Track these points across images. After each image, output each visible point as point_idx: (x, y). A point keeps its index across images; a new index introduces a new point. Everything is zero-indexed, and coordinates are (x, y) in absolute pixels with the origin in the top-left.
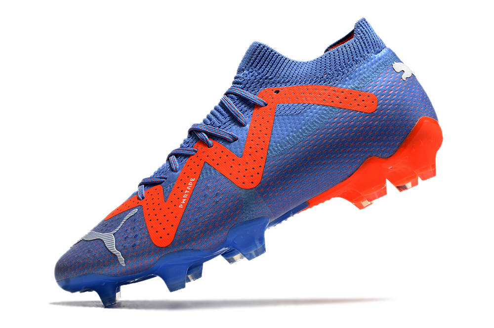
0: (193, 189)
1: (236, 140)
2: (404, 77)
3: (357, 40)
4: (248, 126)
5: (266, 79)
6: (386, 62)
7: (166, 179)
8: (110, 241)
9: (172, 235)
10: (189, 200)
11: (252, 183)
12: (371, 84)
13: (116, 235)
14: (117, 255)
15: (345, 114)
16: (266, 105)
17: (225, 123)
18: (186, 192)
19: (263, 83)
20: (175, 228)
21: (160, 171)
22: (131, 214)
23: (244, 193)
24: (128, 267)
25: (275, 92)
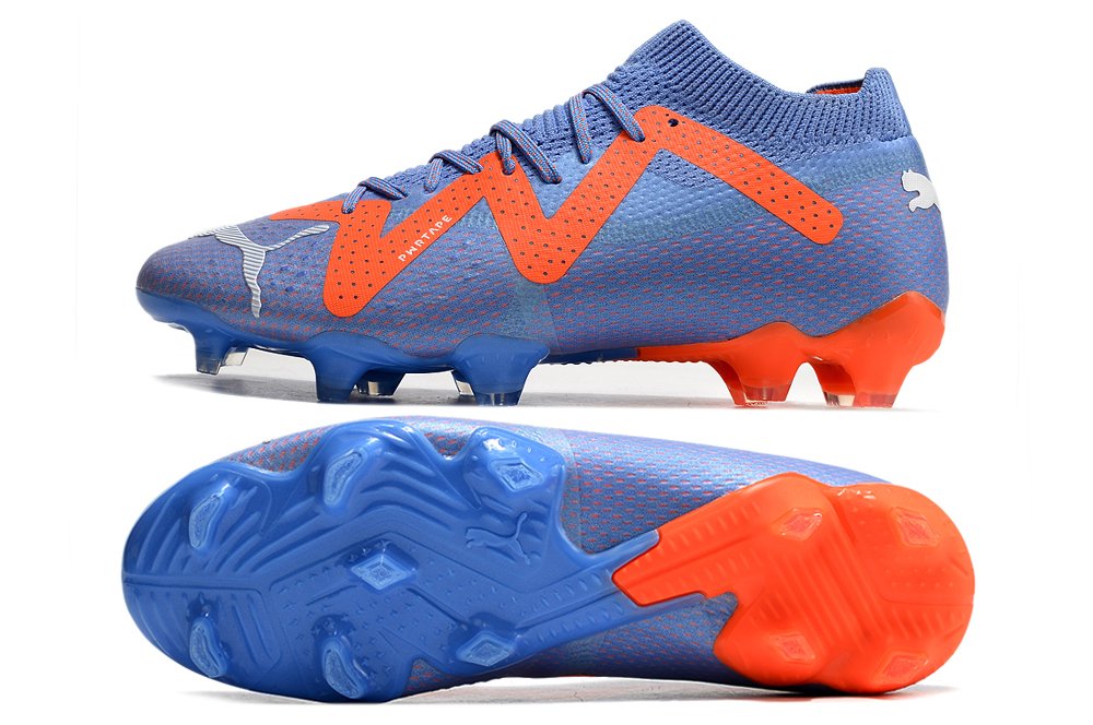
0: (438, 237)
1: (556, 183)
2: (914, 204)
3: (861, 101)
4: (590, 164)
5: (666, 87)
6: (893, 162)
7: (405, 195)
8: (254, 261)
9: (362, 301)
10: (421, 252)
11: (545, 273)
12: (844, 192)
13: (271, 256)
14: (254, 292)
15: (771, 225)
16: (642, 140)
17: (553, 141)
18: (424, 235)
19: (658, 93)
20: (372, 292)
21: (404, 177)
22: (314, 230)
23: (521, 285)
24: (262, 322)
25: (670, 122)
